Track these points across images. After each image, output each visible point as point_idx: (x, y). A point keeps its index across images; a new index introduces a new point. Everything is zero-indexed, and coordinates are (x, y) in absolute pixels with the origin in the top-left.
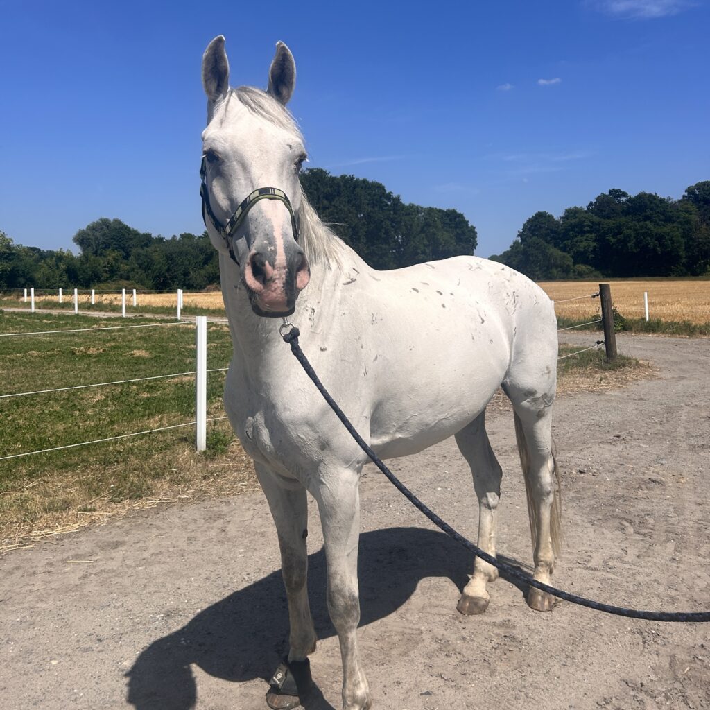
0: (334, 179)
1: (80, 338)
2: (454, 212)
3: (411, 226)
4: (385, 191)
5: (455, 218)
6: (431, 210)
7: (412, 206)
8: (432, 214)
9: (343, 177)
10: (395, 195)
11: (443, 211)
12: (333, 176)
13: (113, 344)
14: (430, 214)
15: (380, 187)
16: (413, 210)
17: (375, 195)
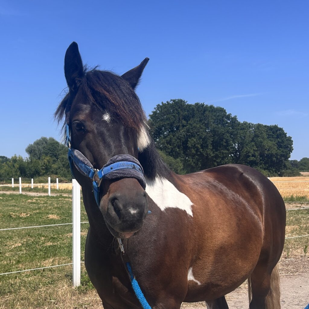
0: (190, 106)
1: (18, 208)
2: (276, 127)
3: (244, 137)
4: (226, 113)
5: (277, 131)
6: (259, 126)
7: (245, 123)
8: (260, 128)
9: (197, 104)
10: (233, 116)
11: (268, 127)
12: (190, 104)
13: (38, 211)
14: (258, 128)
15: (222, 110)
16: (246, 126)
17: (219, 116)
